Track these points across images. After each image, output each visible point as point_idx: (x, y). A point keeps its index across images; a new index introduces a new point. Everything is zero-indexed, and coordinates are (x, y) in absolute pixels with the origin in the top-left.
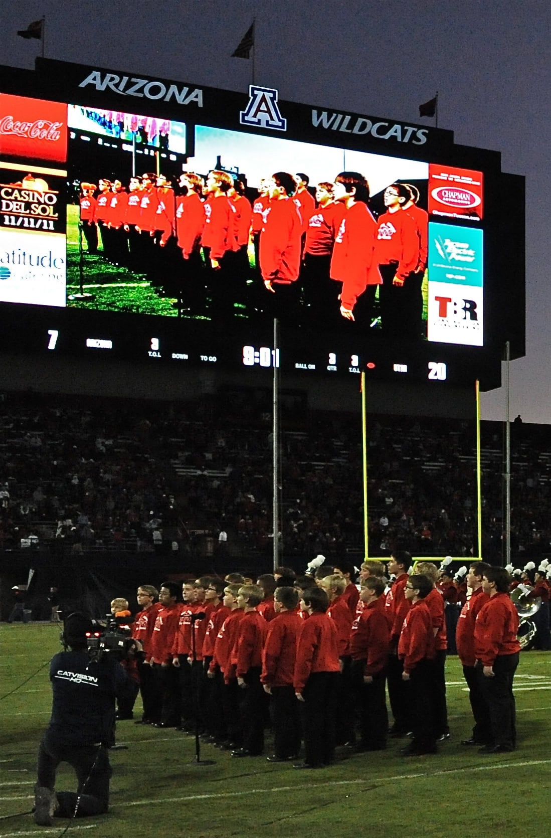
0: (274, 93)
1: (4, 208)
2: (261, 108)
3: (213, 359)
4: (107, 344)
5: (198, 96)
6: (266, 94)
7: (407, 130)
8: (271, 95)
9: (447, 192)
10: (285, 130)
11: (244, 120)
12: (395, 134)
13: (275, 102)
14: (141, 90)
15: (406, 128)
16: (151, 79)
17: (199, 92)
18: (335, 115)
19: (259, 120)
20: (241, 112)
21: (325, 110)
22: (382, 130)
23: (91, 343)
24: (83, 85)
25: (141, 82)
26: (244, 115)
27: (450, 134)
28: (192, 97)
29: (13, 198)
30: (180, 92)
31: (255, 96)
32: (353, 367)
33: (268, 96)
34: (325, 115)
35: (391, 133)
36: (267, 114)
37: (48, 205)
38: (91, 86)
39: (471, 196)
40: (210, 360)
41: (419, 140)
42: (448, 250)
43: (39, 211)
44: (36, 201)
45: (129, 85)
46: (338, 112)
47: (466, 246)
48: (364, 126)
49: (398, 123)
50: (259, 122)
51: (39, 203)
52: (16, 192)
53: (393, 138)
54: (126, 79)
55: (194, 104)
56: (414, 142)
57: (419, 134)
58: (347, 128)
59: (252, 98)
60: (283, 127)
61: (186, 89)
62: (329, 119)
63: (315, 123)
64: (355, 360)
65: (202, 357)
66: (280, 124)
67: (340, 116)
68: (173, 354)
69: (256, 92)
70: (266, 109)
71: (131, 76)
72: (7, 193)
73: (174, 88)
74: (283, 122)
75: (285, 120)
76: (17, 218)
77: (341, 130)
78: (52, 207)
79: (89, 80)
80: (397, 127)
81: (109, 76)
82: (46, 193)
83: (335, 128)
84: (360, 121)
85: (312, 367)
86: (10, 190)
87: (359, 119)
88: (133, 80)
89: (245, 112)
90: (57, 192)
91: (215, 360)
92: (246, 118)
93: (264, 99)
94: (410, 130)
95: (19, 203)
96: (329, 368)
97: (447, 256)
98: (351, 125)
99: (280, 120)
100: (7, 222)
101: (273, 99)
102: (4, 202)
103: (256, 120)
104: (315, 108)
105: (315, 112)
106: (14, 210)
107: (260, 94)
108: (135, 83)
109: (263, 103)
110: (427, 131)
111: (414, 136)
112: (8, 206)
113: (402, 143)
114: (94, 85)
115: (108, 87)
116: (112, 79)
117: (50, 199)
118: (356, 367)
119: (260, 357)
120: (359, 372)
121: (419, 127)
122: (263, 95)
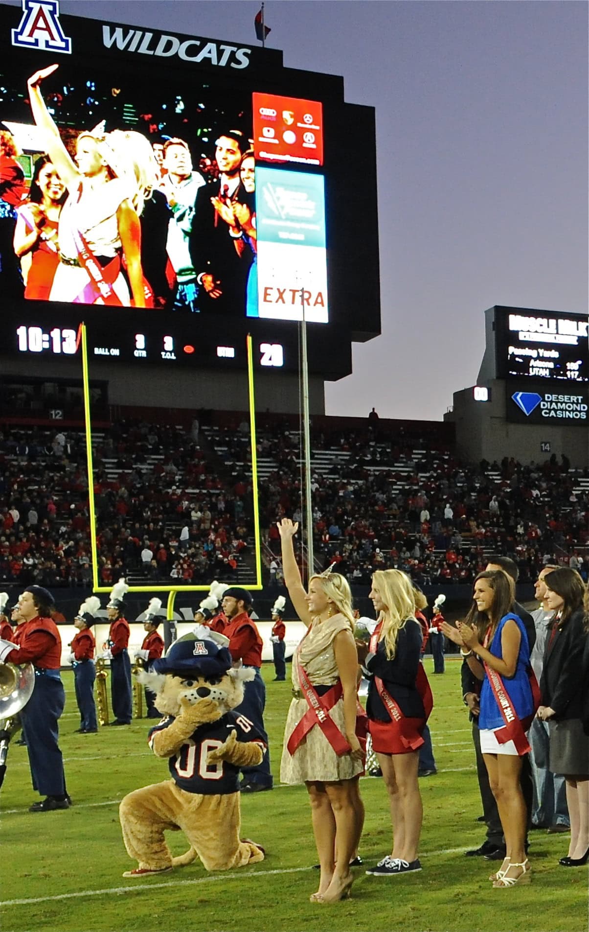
0: (54, 4)
2: (39, 25)
6: (44, 6)
7: (223, 50)
8: (51, 8)
10: (70, 53)
11: (17, 41)
12: (208, 56)
13: (56, 16)
15: (222, 47)
18: (131, 32)
19: (37, 40)
20: (13, 30)
21: (120, 26)
22: (192, 51)
26: (17, 34)
27: (279, 54)
31: (30, 10)
32: (166, 352)
33: (47, 9)
34: (119, 31)
35: (204, 54)
36: (46, 33)
41: (239, 63)
42: (280, 203)
46: (136, 28)
47: (304, 195)
48: (169, 45)
49: (212, 41)
50: (36, 43)
53: (207, 60)
56: (233, 65)
57: (240, 55)
58: (149, 48)
59: (26, 12)
60: (67, 48)
62: (124, 37)
63: (108, 43)
64: (169, 342)
66: (63, 45)
67: (139, 34)
69: (31, 4)
70: (44, 26)
74: (67, 42)
75: (70, 39)
77: (139, 51)
80: (211, 46)
83: (132, 49)
84: (164, 39)
85: (115, 352)
87: (163, 36)
89: (19, 30)
92: (20, 38)
93: (41, 13)
94: (228, 50)
96: (137, 353)
97: (280, 209)
98: (153, 45)
99: (62, 40)
101: (52, 13)
103: (32, 40)
104: (107, 23)
105: (106, 29)
107: (36, 7)
109: (41, 19)
110: (249, 51)
111: (233, 58)
113: (218, 66)
118: (171, 352)
119: (51, 341)
120: (174, 357)
121: (240, 46)
122: (41, 8)
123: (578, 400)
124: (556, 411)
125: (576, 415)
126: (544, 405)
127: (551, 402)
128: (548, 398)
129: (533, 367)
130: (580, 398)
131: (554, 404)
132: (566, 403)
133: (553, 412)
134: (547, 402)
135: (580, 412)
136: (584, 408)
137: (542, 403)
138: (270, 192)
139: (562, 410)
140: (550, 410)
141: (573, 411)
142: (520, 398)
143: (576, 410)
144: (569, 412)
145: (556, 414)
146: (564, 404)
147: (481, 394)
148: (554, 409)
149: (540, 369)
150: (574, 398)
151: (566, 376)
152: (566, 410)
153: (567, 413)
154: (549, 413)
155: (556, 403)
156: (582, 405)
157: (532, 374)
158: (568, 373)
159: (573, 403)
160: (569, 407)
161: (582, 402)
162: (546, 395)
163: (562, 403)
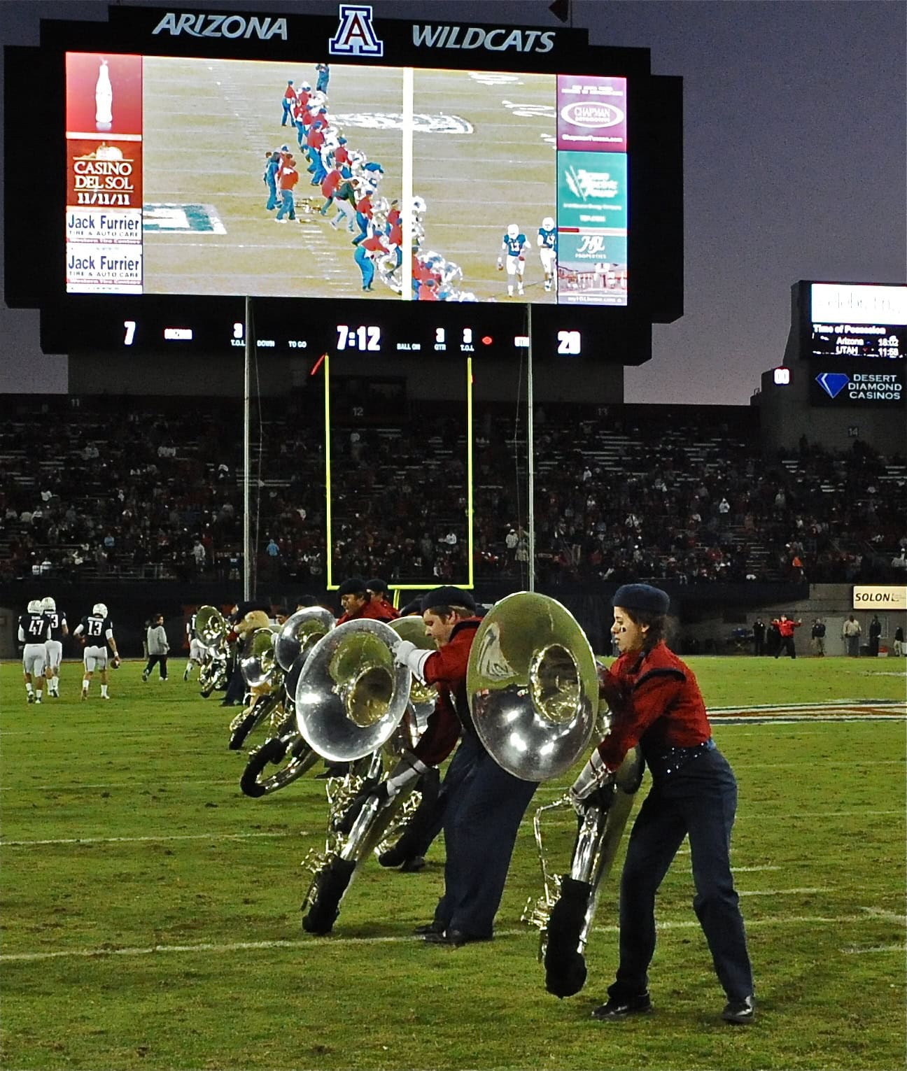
0: (368, 10)
1: (78, 185)
2: (354, 32)
3: (303, 344)
4: (186, 334)
5: (281, 28)
6: (358, 12)
7: (529, 35)
8: (365, 13)
9: (580, 109)
10: (382, 55)
11: (333, 50)
12: (513, 43)
13: (370, 21)
14: (218, 29)
15: (527, 33)
16: (229, 14)
17: (282, 22)
18: (440, 28)
19: (351, 47)
20: (330, 40)
21: (429, 23)
22: (498, 40)
23: (170, 334)
24: (156, 31)
25: (219, 19)
26: (333, 43)
27: (584, 33)
28: (274, 29)
29: (86, 172)
30: (261, 24)
31: (346, 18)
32: (465, 344)
33: (362, 15)
34: (428, 28)
35: (509, 41)
36: (361, 38)
37: (123, 176)
38: (165, 31)
39: (611, 111)
40: (300, 346)
41: (543, 46)
42: (582, 186)
43: (113, 185)
44: (110, 173)
45: (206, 23)
46: (444, 24)
47: (606, 176)
48: (475, 37)
49: (518, 27)
50: (351, 50)
51: (114, 175)
52: (90, 164)
53: (512, 48)
54: (202, 17)
55: (277, 36)
56: (538, 49)
57: (545, 39)
58: (456, 43)
59: (342, 20)
60: (379, 52)
61: (268, 20)
62: (433, 34)
63: (417, 41)
64: (468, 335)
65: (290, 342)
66: (375, 48)
67: (447, 28)
68: (259, 341)
69: (347, 13)
70: (359, 32)
71: (207, 13)
72: (80, 167)
73: (254, 21)
74: (379, 45)
75: (382, 42)
76: (91, 194)
77: (447, 46)
78: (126, 179)
79: (162, 25)
80: (517, 33)
81: (184, 16)
82: (120, 163)
83: (440, 45)
84: (471, 31)
85: (417, 347)
86: (84, 164)
87: (470, 29)
88: (210, 17)
89: (335, 39)
90: (132, 160)
91: (305, 346)
92: (337, 46)
93: (356, 20)
94: (533, 34)
95: (93, 178)
96: (437, 347)
97: (581, 191)
98: (460, 39)
99: (375, 43)
100: (81, 201)
101: (366, 18)
102: (78, 178)
103: (347, 47)
104: (417, 22)
105: (416, 28)
106: (89, 186)
107: (351, 14)
108: (212, 21)
109: (356, 26)
110: (554, 34)
111: (537, 42)
112: (82, 182)
113: (523, 53)
114: (168, 30)
115: (183, 30)
116: (187, 20)
117: (125, 169)
118: (469, 344)
119: (357, 338)
120: (472, 350)
121: (544, 30)
122: (356, 15)
123: (891, 379)
124: (865, 392)
125: (889, 396)
126: (852, 386)
127: (860, 383)
128: (857, 378)
129: (840, 345)
130: (893, 376)
131: (863, 385)
132: (877, 383)
133: (862, 393)
134: (855, 383)
135: (893, 392)
136: (898, 387)
137: (850, 384)
138: (571, 175)
139: (873, 391)
140: (859, 392)
141: (885, 391)
142: (825, 379)
143: (889, 390)
144: (881, 392)
145: (866, 396)
146: (875, 385)
147: (782, 377)
148: (863, 390)
149: (848, 347)
150: (886, 378)
151: (878, 353)
152: (877, 391)
153: (878, 394)
154: (858, 395)
155: (866, 384)
156: (896, 385)
157: (838, 352)
158: (880, 350)
159: (885, 382)
160: (881, 387)
161: (895, 382)
162: (855, 376)
163: (872, 384)
